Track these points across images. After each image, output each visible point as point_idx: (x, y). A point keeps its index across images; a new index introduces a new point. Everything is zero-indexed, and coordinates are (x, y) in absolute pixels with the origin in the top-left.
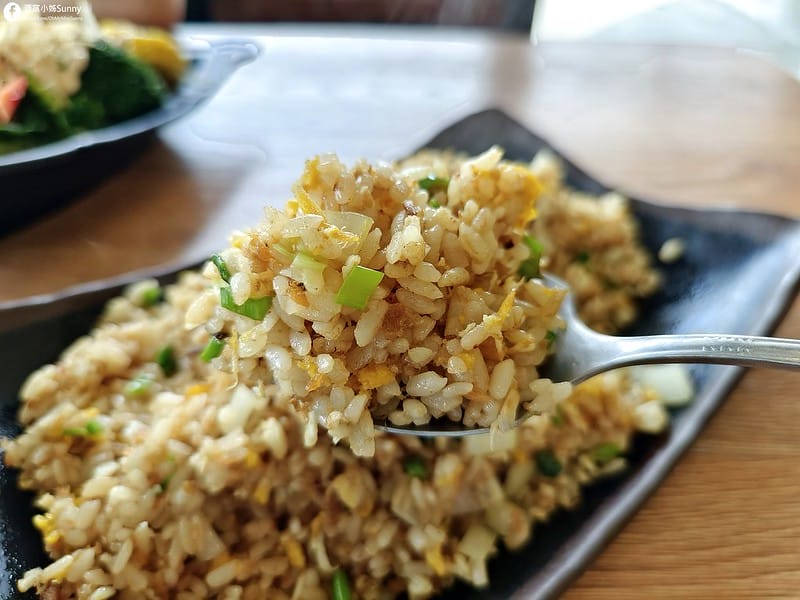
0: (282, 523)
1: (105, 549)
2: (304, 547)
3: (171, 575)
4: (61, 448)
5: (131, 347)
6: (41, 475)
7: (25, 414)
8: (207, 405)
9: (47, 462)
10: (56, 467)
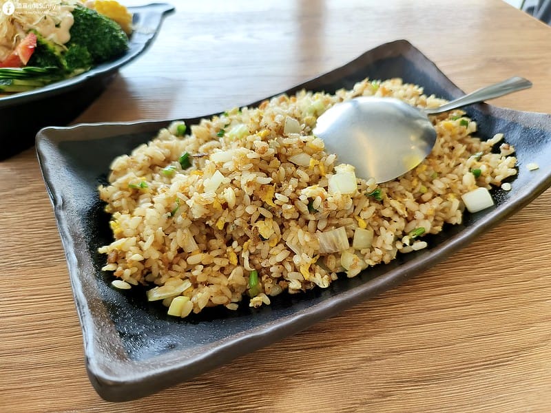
0: (229, 243)
1: (142, 239)
2: (238, 255)
3: (171, 255)
4: (127, 194)
5: (167, 151)
6: (116, 204)
7: (111, 177)
8: (199, 179)
9: (119, 199)
10: (124, 201)
